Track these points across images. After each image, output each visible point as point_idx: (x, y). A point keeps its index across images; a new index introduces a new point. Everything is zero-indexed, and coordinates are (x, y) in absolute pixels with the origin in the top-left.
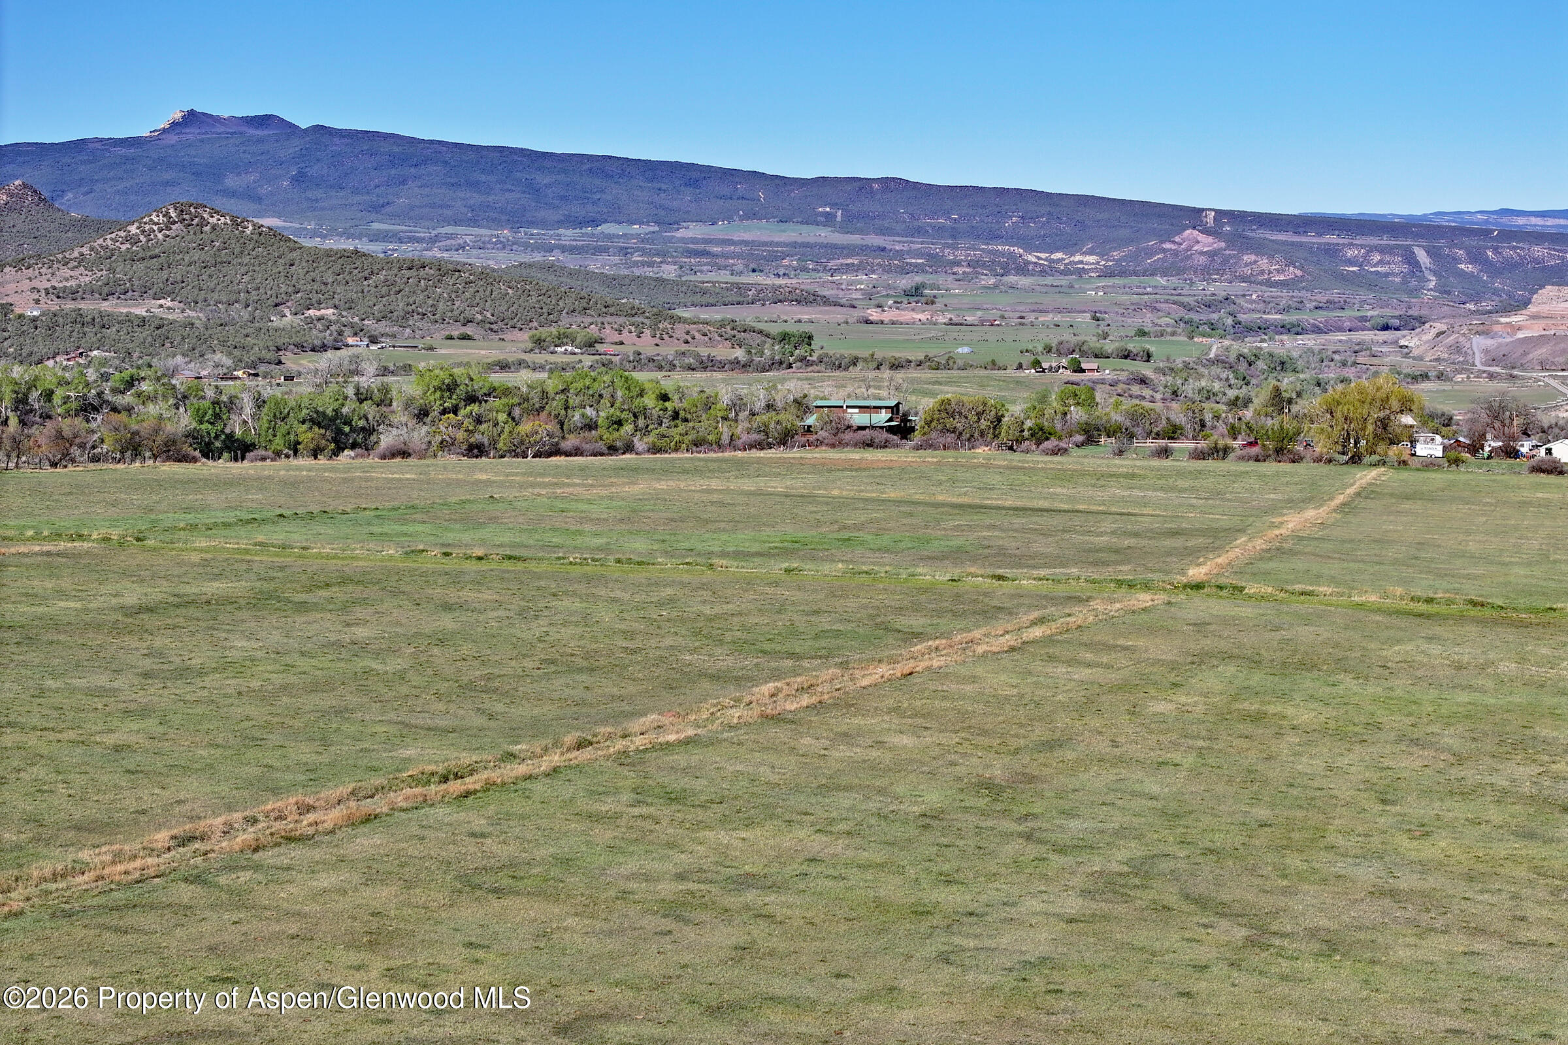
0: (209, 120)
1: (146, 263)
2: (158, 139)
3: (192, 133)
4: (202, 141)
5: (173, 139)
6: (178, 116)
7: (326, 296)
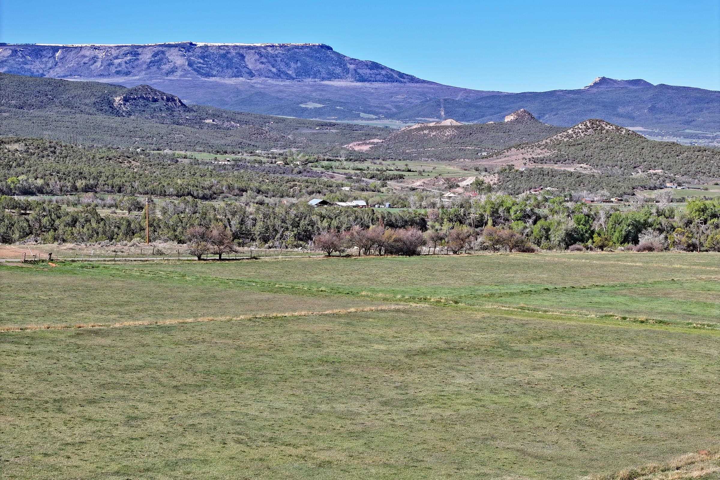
0: (612, 82)
1: (576, 147)
2: (588, 90)
3: (603, 88)
4: (608, 91)
5: (595, 90)
6: (597, 80)
7: (658, 164)
